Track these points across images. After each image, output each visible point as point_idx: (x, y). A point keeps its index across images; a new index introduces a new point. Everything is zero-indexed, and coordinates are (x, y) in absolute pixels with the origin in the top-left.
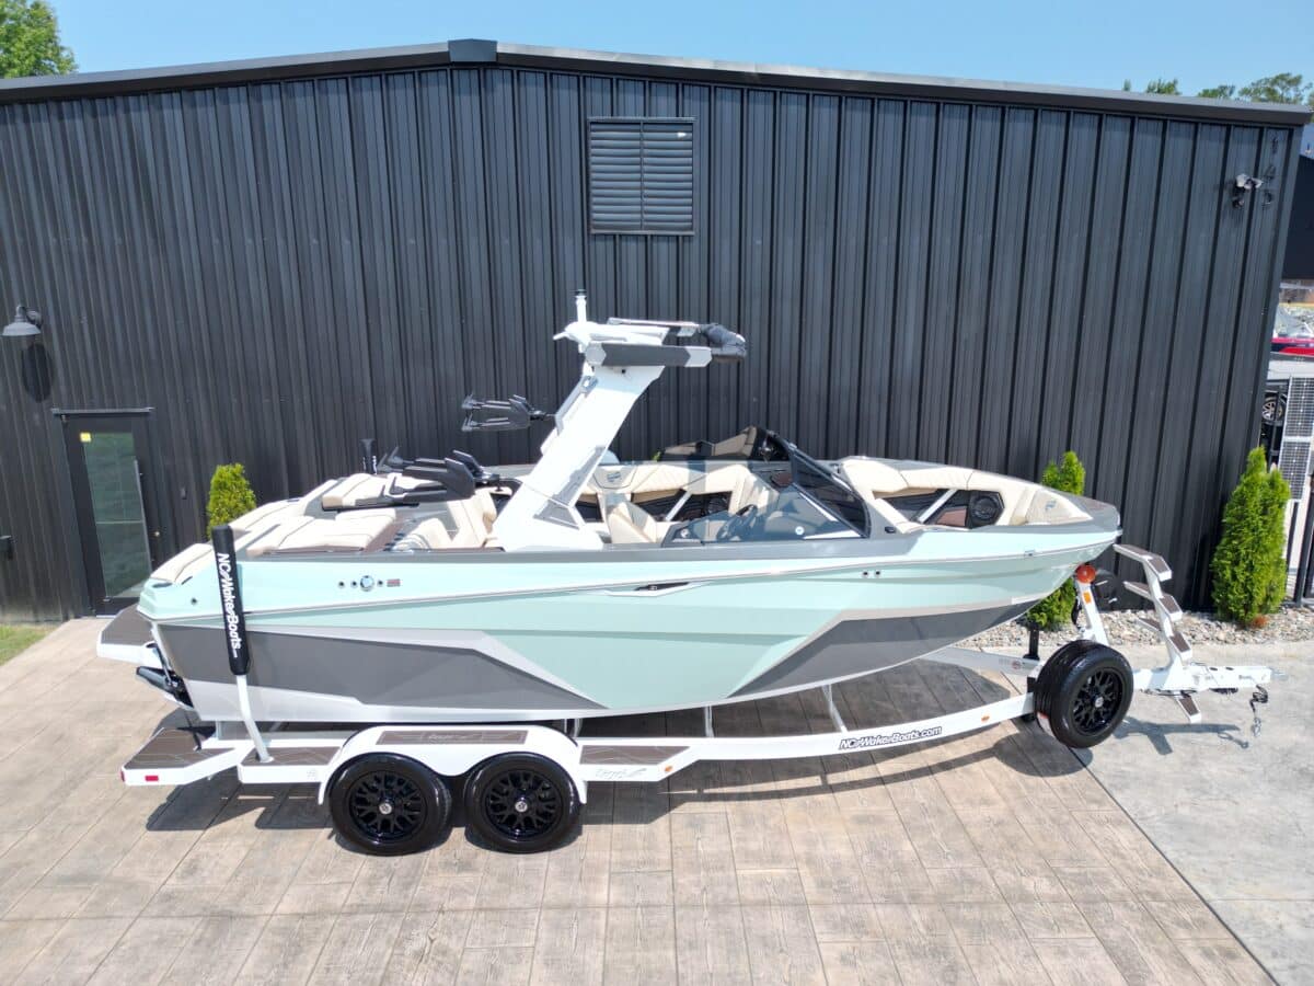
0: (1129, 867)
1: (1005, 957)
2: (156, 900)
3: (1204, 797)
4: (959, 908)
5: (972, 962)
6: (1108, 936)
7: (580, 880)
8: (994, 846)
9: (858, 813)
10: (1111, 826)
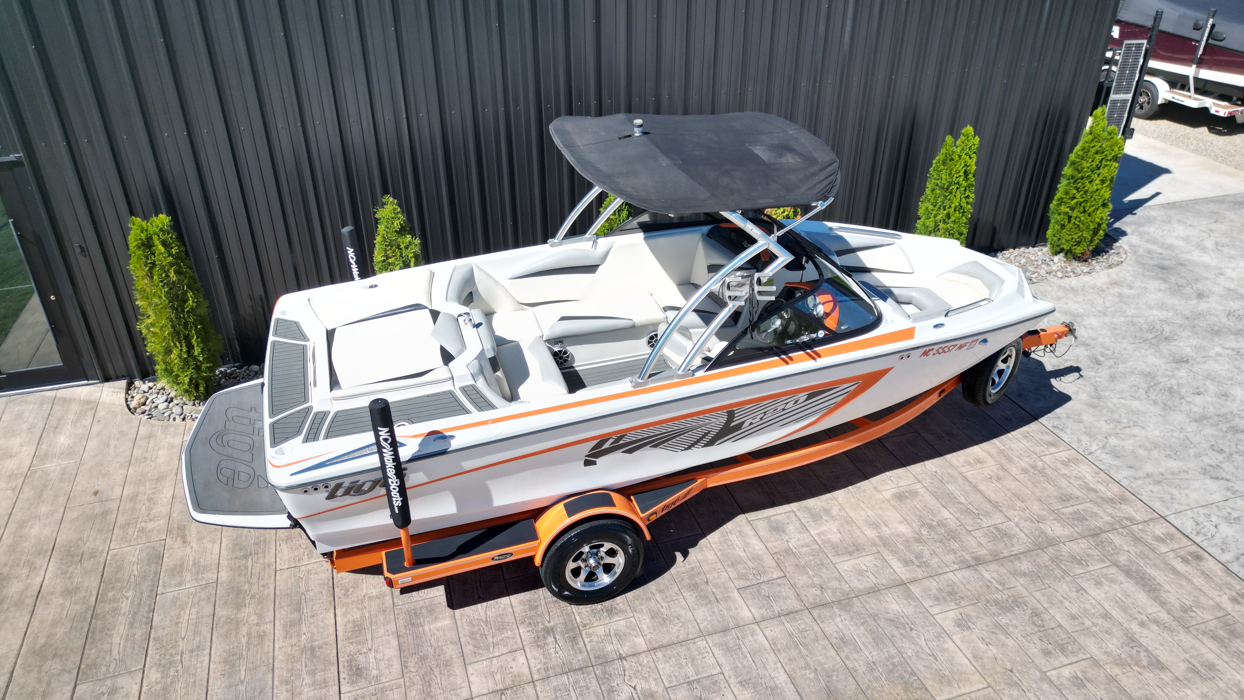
0: (1103, 499)
1: (1065, 596)
3: (1120, 427)
4: (1012, 561)
5: (1046, 605)
6: (1119, 561)
7: (718, 601)
8: (1006, 500)
9: (894, 491)
10: (1073, 465)
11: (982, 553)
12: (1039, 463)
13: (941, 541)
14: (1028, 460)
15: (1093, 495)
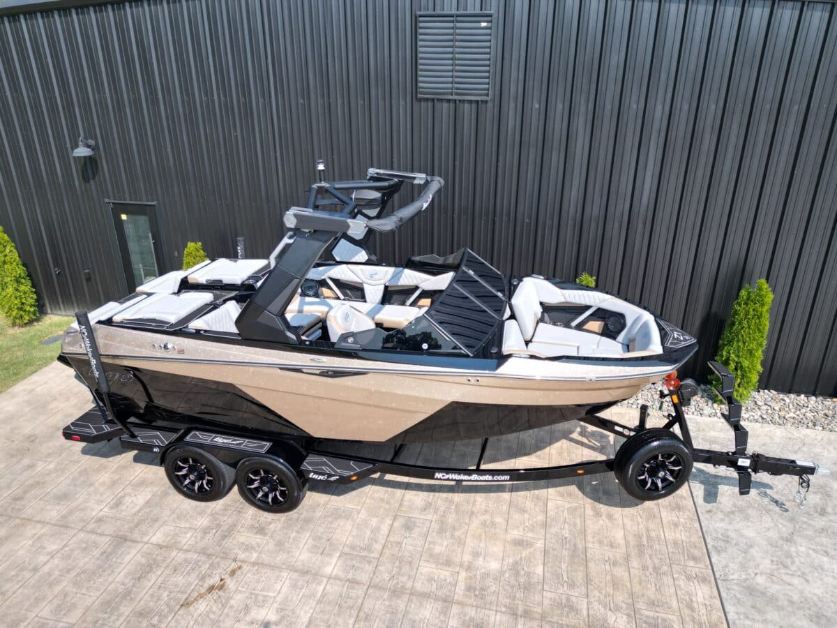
2: (93, 521)
7: (322, 554)
8: (601, 582)
9: (517, 537)
10: (696, 581)
11: (535, 610)
12: (665, 568)
13: (512, 587)
14: (656, 561)
15: (686, 612)
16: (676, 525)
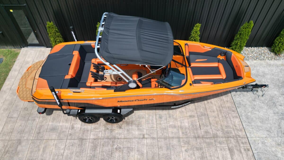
0: (236, 129)
1: (212, 150)
2: (69, 135)
3: (254, 110)
4: (205, 139)
5: (206, 151)
6: (229, 146)
7: (141, 131)
8: (213, 123)
9: (190, 114)
10: (235, 118)
11: (200, 135)
12: (227, 116)
13: (193, 130)
14: (225, 114)
15: (234, 127)
16: (227, 101)
